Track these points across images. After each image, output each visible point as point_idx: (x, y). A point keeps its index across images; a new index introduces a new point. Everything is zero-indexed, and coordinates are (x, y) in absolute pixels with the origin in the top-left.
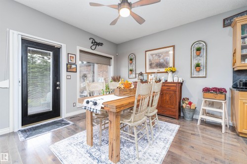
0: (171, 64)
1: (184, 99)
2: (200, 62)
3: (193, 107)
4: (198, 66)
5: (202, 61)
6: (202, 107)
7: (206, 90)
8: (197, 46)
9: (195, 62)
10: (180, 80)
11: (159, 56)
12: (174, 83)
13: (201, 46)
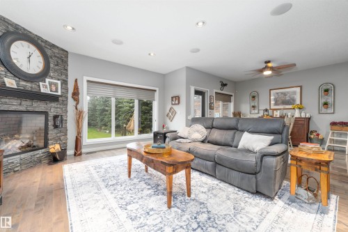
0: (298, 102)
1: (312, 131)
2: (328, 101)
3: (320, 137)
4: (326, 104)
5: (330, 100)
6: (330, 137)
7: (333, 124)
8: (325, 87)
9: (323, 101)
10: (308, 116)
11: (285, 94)
12: (301, 118)
13: (328, 87)
